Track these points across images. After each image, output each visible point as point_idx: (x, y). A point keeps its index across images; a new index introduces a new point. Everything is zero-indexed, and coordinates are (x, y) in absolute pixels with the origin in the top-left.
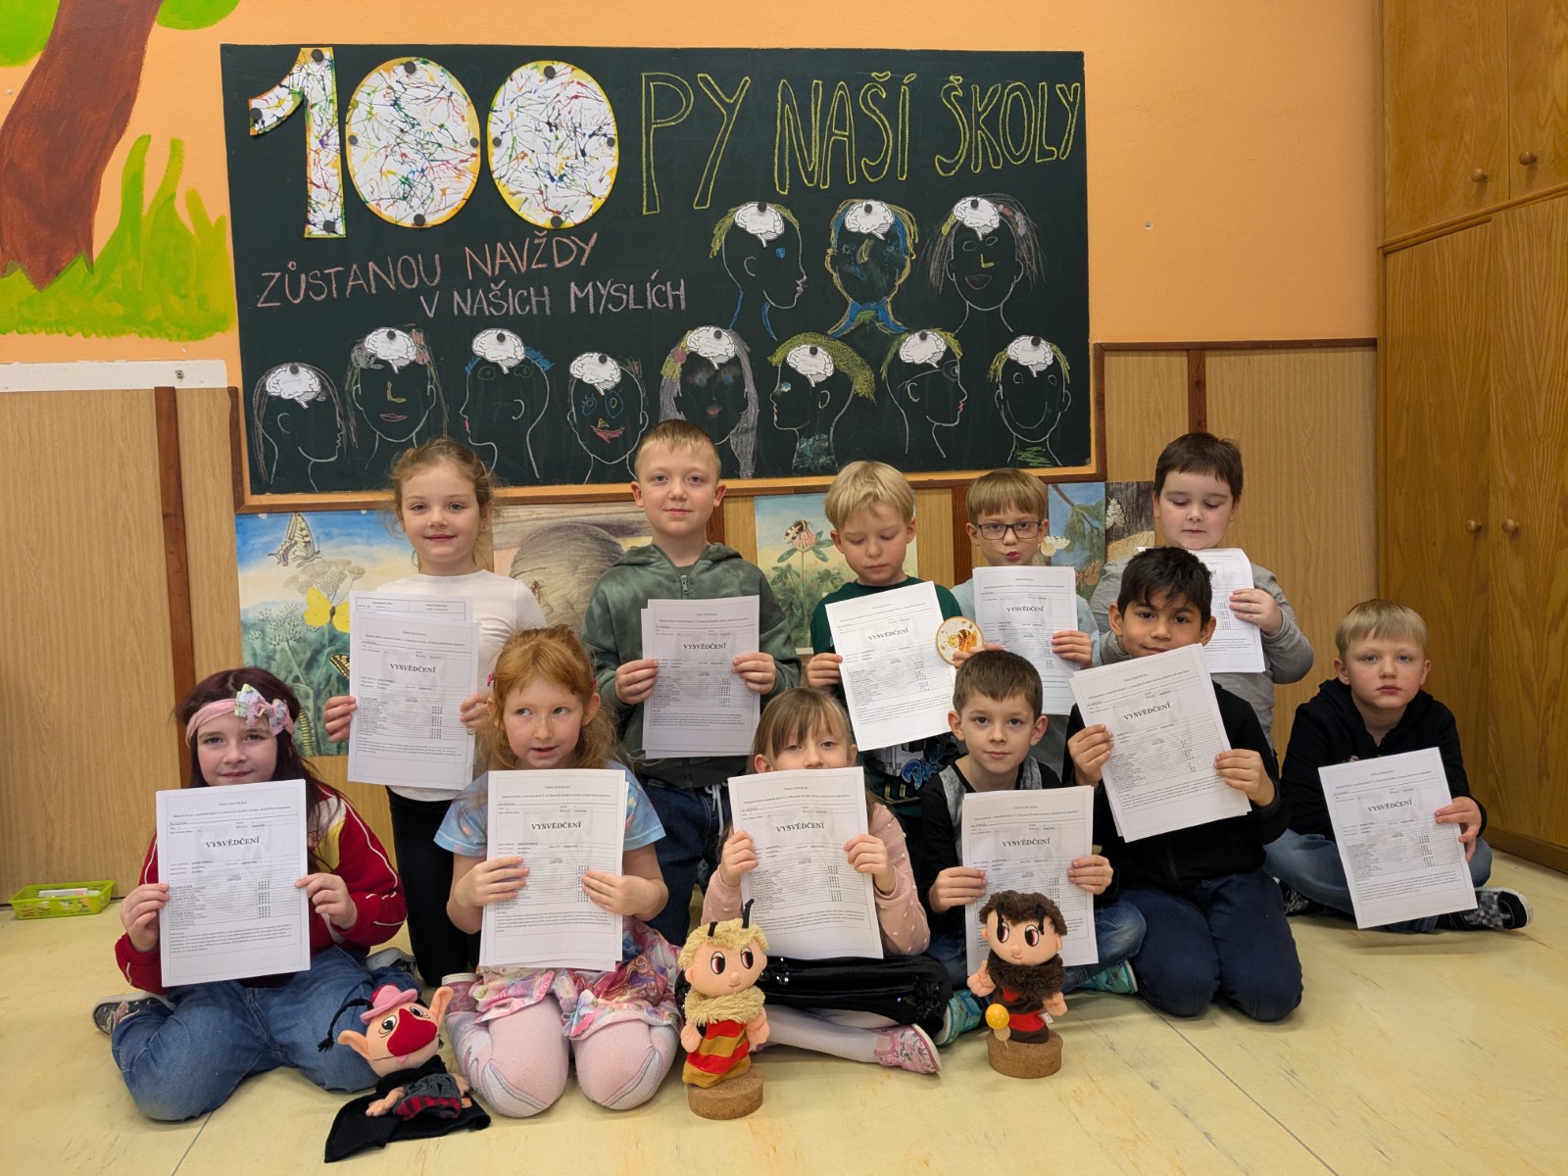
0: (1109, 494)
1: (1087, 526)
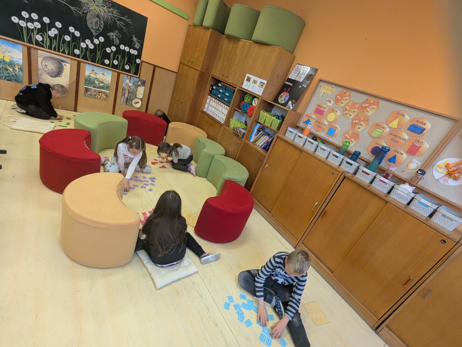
0: (139, 80)
1: (136, 83)
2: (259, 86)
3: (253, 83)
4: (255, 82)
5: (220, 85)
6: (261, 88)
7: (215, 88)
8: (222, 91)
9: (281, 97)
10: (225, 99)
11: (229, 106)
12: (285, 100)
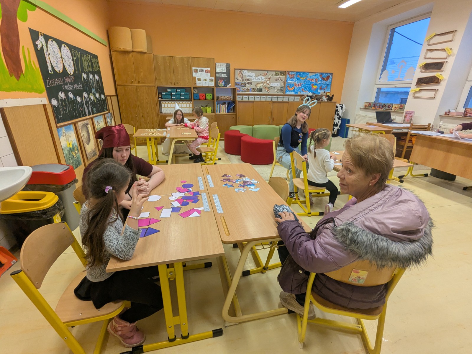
1: (110, 119)
2: (210, 82)
3: (204, 81)
4: (205, 80)
5: (170, 90)
6: (212, 82)
7: (164, 94)
8: (175, 94)
9: (219, 83)
10: (181, 97)
11: (191, 101)
12: (223, 84)
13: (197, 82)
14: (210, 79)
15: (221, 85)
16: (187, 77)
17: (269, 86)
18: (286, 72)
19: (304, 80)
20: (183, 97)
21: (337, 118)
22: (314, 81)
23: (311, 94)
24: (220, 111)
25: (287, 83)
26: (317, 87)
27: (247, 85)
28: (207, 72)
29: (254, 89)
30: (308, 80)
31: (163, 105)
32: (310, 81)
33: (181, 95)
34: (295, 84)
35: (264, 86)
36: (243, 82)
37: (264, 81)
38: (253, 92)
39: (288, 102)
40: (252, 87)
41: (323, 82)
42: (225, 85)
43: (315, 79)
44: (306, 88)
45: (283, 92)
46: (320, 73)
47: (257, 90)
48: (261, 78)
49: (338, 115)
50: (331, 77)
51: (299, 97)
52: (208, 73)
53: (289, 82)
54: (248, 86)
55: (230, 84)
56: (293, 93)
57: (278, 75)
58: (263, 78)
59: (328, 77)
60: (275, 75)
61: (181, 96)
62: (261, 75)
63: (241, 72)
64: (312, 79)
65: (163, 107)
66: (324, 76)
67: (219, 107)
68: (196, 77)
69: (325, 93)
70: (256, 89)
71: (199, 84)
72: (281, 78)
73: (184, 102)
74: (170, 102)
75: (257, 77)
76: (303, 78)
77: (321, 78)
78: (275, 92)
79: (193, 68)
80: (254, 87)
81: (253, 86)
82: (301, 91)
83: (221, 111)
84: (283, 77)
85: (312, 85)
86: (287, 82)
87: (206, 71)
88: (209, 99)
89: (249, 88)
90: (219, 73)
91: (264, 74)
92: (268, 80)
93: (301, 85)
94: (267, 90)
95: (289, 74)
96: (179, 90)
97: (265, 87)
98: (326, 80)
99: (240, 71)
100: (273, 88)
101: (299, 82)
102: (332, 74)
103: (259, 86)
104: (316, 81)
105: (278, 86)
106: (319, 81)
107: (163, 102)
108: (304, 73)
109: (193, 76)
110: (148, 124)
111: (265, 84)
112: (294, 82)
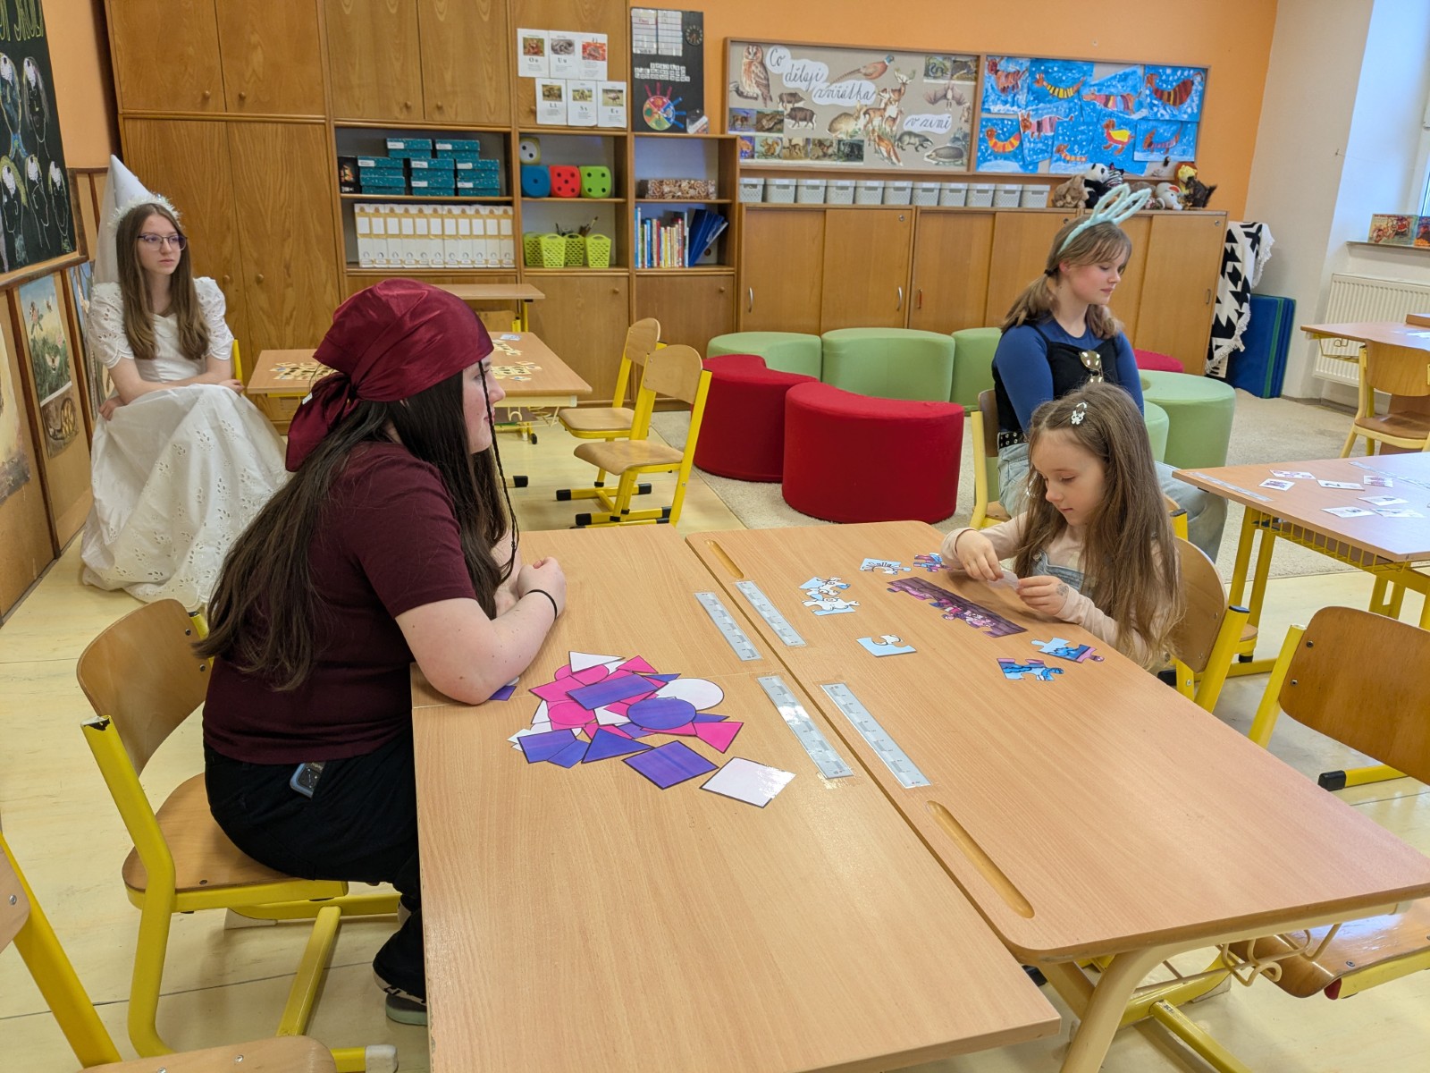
2: (605, 104)
3: (575, 99)
4: (582, 95)
5: (400, 145)
6: (615, 108)
7: (371, 163)
8: (425, 165)
9: (650, 113)
10: (460, 185)
11: (509, 203)
12: (668, 119)
13: (542, 105)
14: (606, 91)
15: (658, 122)
16: (490, 79)
17: (894, 129)
18: (978, 57)
19: (1069, 100)
20: (468, 181)
21: (1233, 293)
22: (1115, 106)
23: (1103, 171)
24: (655, 257)
25: (985, 115)
26: (1130, 137)
27: (788, 123)
28: (591, 52)
29: (820, 143)
30: (1088, 104)
31: (362, 224)
32: (1099, 106)
33: (456, 171)
34: (1024, 120)
35: (874, 130)
36: (771, 107)
37: (869, 102)
38: (818, 158)
39: (994, 214)
40: (811, 136)
41: (1162, 111)
42: (679, 126)
43: (1122, 96)
44: (1075, 142)
45: (965, 160)
46: (1145, 66)
47: (839, 149)
48: (856, 90)
49: (1235, 276)
50: (1200, 88)
51: (1047, 188)
52: (595, 58)
53: (997, 108)
54: (795, 131)
55: (704, 119)
56: (1012, 167)
57: (939, 74)
58: (869, 86)
59: (1184, 89)
60: (927, 75)
61: (456, 176)
62: (858, 71)
63: (759, 55)
64: (1107, 99)
65: (364, 235)
66: (1166, 82)
67: (647, 238)
68: (533, 79)
69: (1171, 165)
70: (831, 146)
71: (549, 115)
72: (958, 91)
73: (470, 210)
74: (399, 209)
75: (838, 80)
76: (1065, 90)
77: (1151, 92)
78: (925, 162)
79: (523, 33)
80: (824, 134)
81: (817, 130)
82: (1051, 157)
83: (659, 258)
84: (963, 87)
85: (1107, 126)
86: (983, 110)
87: (584, 48)
88: (597, 193)
89: (799, 141)
90: (646, 60)
91: (870, 71)
92: (889, 102)
93: (1051, 126)
94: (889, 153)
95: (994, 68)
96: (449, 147)
97: (879, 136)
98: (1174, 104)
99: (753, 49)
100: (916, 141)
101: (1047, 113)
102: (1205, 70)
103: (847, 130)
104: (1127, 107)
105: (942, 131)
106: (1141, 105)
107: (362, 210)
108: (1068, 63)
109: (520, 74)
110: (288, 323)
111: (877, 121)
112: (1021, 113)
